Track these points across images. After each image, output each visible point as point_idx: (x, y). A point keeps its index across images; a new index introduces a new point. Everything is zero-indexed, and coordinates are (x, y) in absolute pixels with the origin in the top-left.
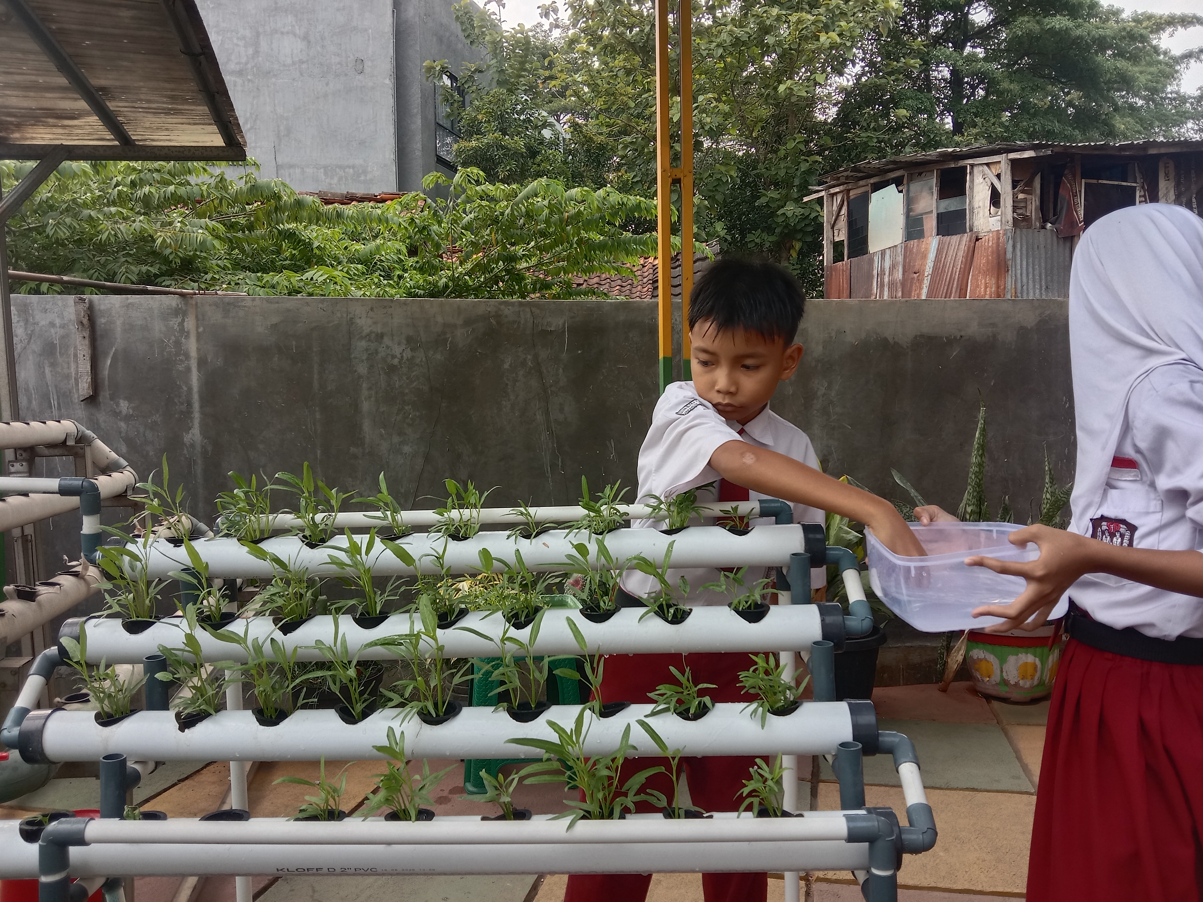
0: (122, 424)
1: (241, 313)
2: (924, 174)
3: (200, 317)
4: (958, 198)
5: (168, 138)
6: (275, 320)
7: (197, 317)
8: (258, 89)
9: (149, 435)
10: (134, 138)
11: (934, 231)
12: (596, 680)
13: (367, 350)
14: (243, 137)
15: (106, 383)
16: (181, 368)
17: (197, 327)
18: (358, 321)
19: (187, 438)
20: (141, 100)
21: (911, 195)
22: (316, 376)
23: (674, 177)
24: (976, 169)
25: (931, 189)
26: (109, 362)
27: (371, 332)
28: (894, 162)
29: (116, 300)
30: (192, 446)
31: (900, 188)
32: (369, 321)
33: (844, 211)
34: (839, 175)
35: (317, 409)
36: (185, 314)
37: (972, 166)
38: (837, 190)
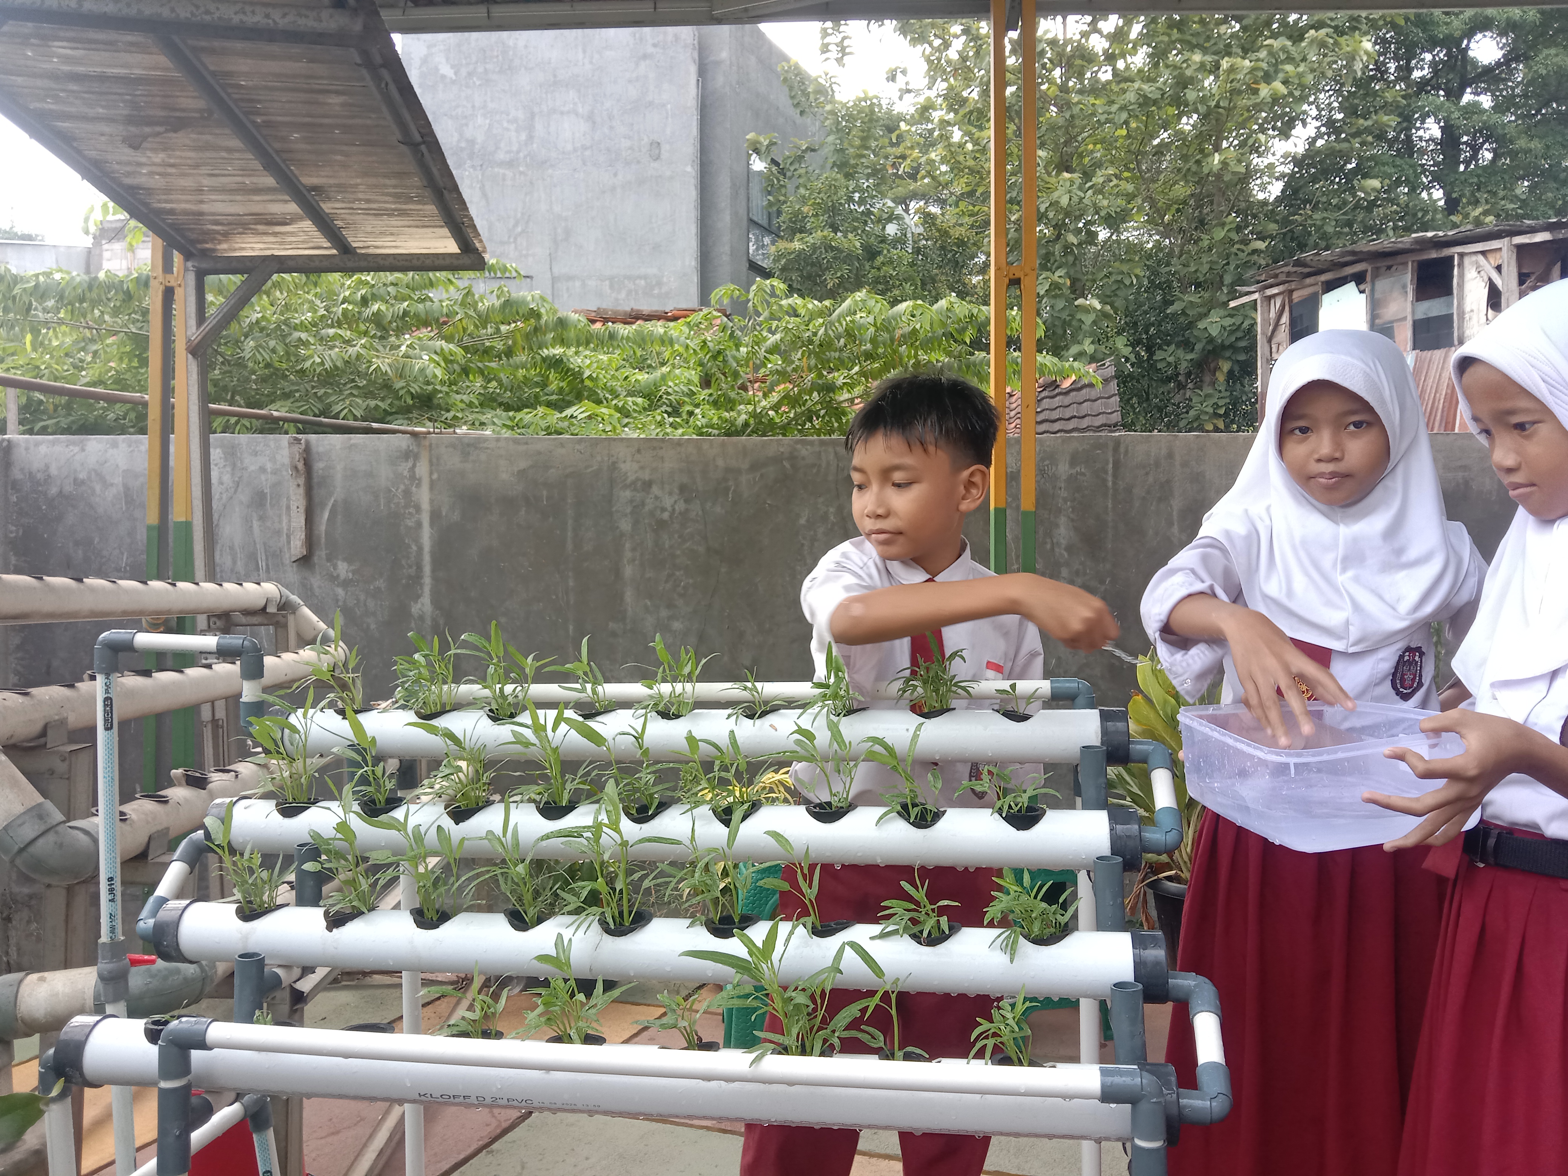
0: (340, 591)
1: (483, 457)
2: (1394, 268)
3: (434, 460)
4: (1442, 299)
5: (394, 244)
6: (523, 464)
7: (431, 461)
8: (531, 183)
9: (371, 603)
10: (354, 245)
11: (1410, 345)
12: (811, 892)
13: (631, 501)
14: (481, 241)
15: (323, 540)
16: (410, 523)
17: (431, 473)
18: (622, 466)
19: (415, 609)
20: (360, 200)
21: (1377, 296)
22: (570, 534)
23: (1012, 277)
24: (1467, 260)
25: (1404, 287)
26: (326, 515)
27: (637, 479)
28: (1353, 253)
29: (337, 439)
30: (421, 618)
31: (1362, 287)
32: (635, 466)
33: (1285, 319)
34: (1278, 271)
35: (570, 574)
36: (416, 457)
37: (1462, 255)
38: (1275, 290)
